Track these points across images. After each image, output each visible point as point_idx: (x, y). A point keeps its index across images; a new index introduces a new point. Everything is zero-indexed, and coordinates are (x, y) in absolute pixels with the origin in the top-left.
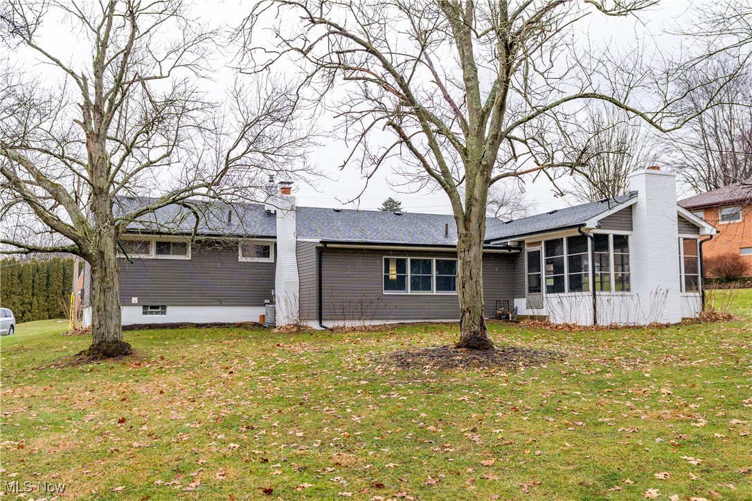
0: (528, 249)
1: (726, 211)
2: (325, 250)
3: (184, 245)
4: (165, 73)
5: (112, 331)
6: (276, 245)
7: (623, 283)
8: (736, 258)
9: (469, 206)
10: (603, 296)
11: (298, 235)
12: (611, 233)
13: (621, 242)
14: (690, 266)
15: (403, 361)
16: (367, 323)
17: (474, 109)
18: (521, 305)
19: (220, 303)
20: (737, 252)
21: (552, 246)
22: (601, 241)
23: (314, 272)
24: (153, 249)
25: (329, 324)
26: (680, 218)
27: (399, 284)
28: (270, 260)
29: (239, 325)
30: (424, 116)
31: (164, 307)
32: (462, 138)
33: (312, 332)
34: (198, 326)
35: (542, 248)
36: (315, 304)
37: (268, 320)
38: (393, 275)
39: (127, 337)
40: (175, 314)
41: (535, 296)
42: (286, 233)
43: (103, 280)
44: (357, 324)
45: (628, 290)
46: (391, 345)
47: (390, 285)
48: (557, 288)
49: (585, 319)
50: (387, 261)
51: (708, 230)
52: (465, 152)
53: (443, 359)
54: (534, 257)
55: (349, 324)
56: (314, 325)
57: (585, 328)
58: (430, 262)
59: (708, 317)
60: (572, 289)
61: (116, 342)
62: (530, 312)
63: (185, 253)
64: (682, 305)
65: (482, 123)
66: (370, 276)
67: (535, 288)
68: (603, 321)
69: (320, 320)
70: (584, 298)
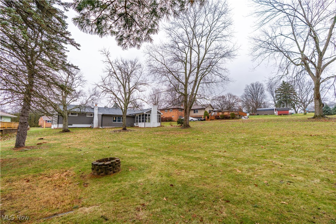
0: (136, 116)
1: (171, 110)
2: (103, 115)
3: (76, 114)
4: (76, 87)
5: (66, 128)
6: (94, 114)
7: (149, 121)
8: (171, 117)
9: (124, 111)
10: (146, 123)
11: (98, 112)
12: (148, 114)
13: (149, 115)
14: (159, 119)
15: (114, 131)
16: (110, 127)
17: (126, 99)
18: (135, 124)
19: (83, 124)
20: (171, 116)
21: (140, 116)
22: (146, 115)
23: (101, 119)
24: (70, 114)
25: (103, 127)
26: (158, 112)
27: (115, 121)
28: (93, 116)
29: (87, 128)
30: (118, 99)
31: (72, 124)
32: (124, 102)
33: (100, 128)
34: (79, 128)
35: (138, 116)
36: (101, 124)
37: (92, 127)
38: (114, 119)
39: (69, 129)
40: (74, 126)
41: (137, 123)
42: (96, 112)
43: (65, 120)
44: (108, 127)
45: (150, 122)
46: (113, 130)
47: (114, 121)
48: (140, 122)
49: (143, 126)
50: (113, 117)
51: (162, 114)
52: (124, 104)
53: (120, 131)
54: (137, 117)
55: (107, 127)
56: (101, 127)
57: (143, 128)
58: (121, 118)
59: (161, 126)
60: (142, 122)
61: (67, 130)
62: (136, 125)
63: (76, 115)
64: (157, 124)
65: (126, 101)
66: (110, 120)
67: (137, 122)
68: (146, 127)
69: (102, 126)
70: (144, 123)
